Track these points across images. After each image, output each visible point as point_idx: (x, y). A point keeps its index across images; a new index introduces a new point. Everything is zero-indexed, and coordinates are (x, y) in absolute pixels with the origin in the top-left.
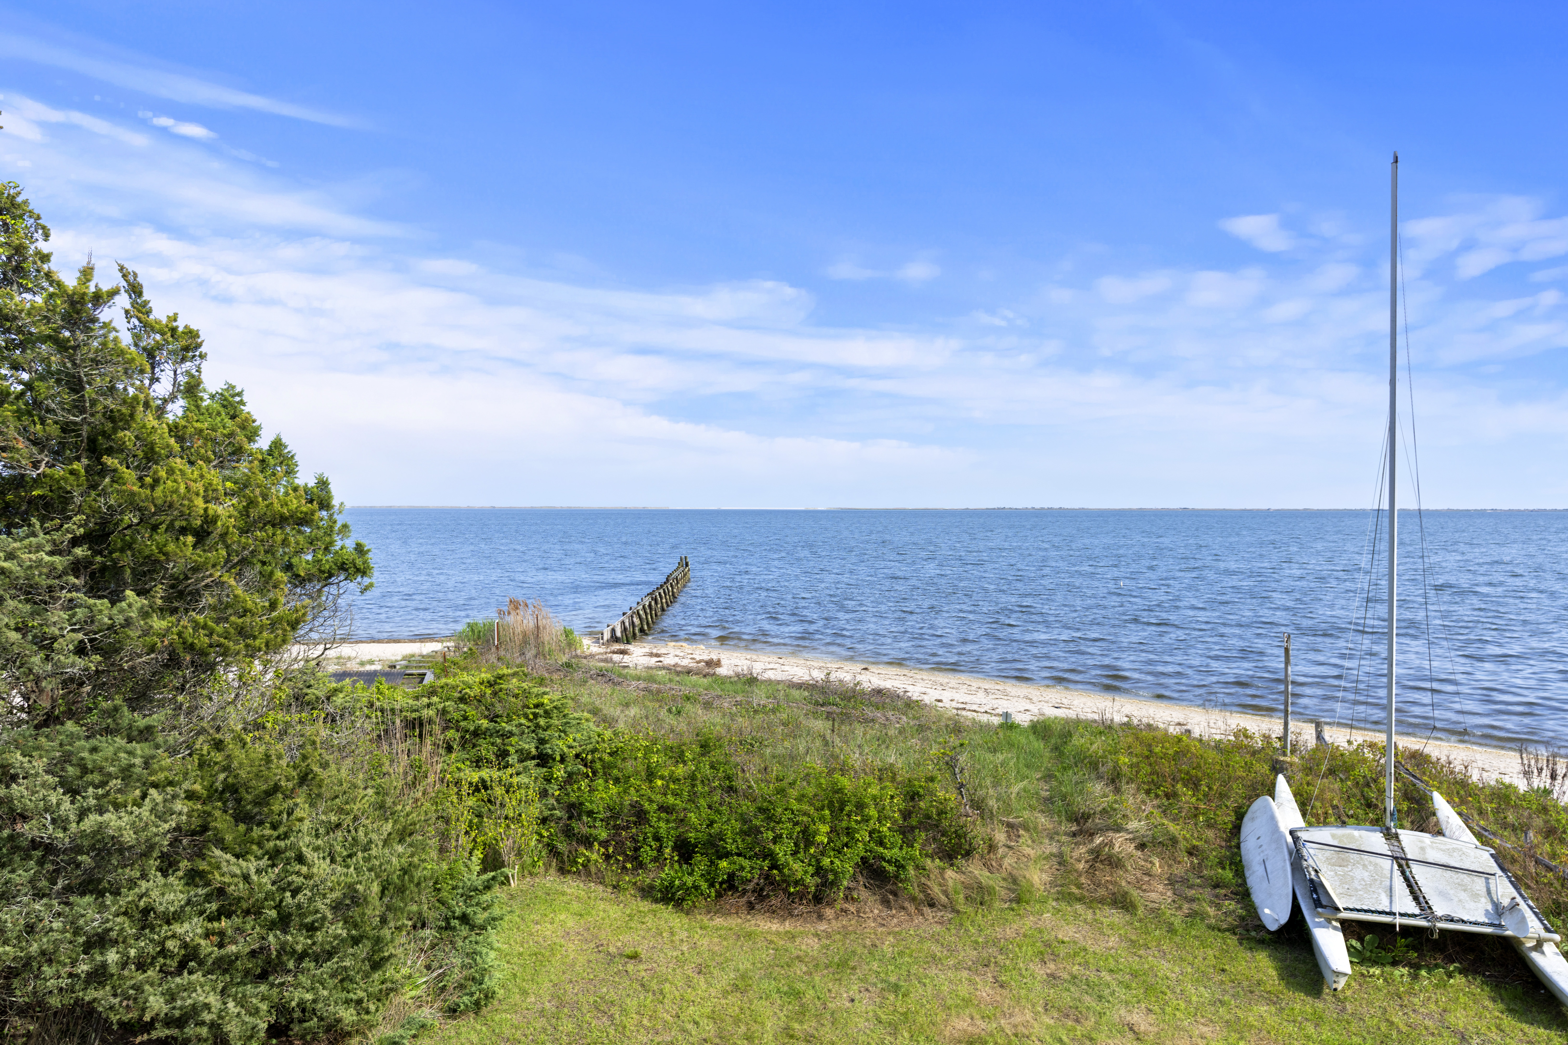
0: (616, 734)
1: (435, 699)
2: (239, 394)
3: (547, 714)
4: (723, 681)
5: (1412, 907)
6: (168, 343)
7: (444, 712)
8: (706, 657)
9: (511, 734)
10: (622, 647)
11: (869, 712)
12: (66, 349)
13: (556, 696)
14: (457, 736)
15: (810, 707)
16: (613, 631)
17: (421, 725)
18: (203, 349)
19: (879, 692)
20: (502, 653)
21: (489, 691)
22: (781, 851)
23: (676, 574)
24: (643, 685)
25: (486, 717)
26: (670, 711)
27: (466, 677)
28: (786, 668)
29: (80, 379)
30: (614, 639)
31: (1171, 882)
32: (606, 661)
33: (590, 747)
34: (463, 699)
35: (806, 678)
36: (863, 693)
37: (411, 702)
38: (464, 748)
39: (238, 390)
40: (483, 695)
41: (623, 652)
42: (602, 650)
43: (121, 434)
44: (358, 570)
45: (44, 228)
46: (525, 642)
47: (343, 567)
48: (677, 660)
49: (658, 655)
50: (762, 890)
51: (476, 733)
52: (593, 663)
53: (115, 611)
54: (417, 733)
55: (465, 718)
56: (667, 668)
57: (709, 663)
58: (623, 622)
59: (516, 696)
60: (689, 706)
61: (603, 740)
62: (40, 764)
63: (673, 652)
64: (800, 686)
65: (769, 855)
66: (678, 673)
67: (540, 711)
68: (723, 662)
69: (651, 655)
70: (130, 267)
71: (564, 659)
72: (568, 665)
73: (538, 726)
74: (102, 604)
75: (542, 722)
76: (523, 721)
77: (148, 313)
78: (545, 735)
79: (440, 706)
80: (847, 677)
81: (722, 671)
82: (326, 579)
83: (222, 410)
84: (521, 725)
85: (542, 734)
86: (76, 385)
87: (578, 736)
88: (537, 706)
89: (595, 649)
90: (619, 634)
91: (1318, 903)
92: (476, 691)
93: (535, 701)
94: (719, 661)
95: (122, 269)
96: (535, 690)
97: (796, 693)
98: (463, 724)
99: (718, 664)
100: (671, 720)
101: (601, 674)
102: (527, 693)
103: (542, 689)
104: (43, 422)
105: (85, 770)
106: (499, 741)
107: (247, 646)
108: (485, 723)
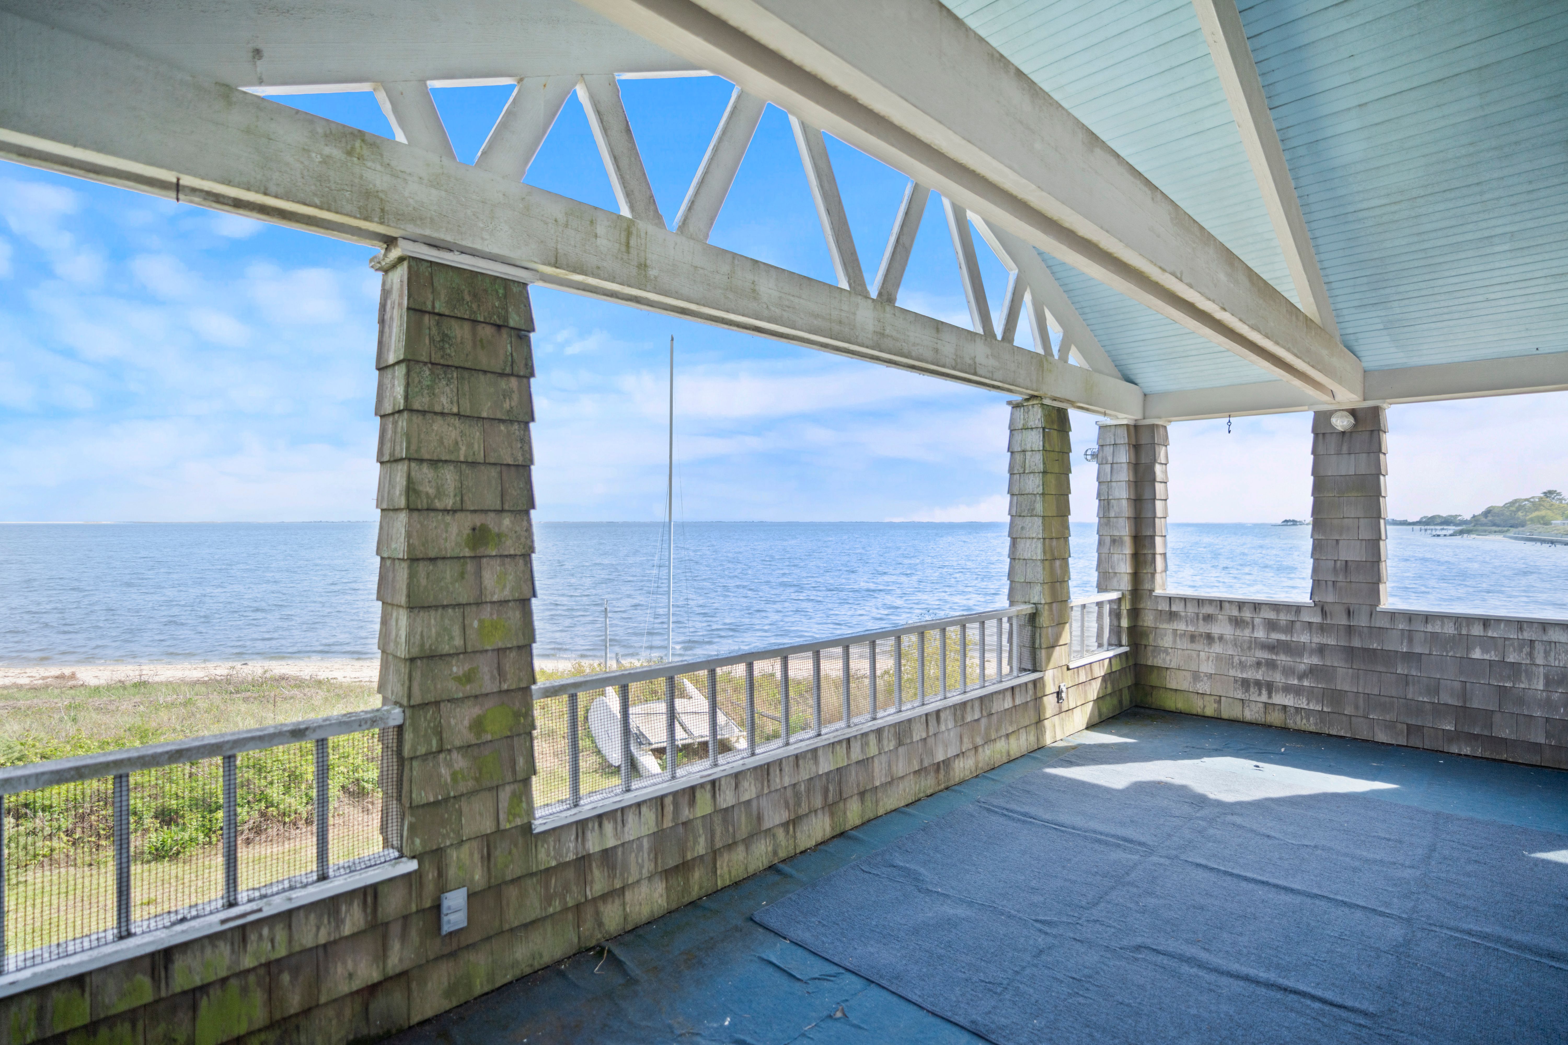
48: (11, 680)
57: (62, 678)
66: (33, 690)
91: (641, 744)
94: (72, 674)
99: (73, 677)
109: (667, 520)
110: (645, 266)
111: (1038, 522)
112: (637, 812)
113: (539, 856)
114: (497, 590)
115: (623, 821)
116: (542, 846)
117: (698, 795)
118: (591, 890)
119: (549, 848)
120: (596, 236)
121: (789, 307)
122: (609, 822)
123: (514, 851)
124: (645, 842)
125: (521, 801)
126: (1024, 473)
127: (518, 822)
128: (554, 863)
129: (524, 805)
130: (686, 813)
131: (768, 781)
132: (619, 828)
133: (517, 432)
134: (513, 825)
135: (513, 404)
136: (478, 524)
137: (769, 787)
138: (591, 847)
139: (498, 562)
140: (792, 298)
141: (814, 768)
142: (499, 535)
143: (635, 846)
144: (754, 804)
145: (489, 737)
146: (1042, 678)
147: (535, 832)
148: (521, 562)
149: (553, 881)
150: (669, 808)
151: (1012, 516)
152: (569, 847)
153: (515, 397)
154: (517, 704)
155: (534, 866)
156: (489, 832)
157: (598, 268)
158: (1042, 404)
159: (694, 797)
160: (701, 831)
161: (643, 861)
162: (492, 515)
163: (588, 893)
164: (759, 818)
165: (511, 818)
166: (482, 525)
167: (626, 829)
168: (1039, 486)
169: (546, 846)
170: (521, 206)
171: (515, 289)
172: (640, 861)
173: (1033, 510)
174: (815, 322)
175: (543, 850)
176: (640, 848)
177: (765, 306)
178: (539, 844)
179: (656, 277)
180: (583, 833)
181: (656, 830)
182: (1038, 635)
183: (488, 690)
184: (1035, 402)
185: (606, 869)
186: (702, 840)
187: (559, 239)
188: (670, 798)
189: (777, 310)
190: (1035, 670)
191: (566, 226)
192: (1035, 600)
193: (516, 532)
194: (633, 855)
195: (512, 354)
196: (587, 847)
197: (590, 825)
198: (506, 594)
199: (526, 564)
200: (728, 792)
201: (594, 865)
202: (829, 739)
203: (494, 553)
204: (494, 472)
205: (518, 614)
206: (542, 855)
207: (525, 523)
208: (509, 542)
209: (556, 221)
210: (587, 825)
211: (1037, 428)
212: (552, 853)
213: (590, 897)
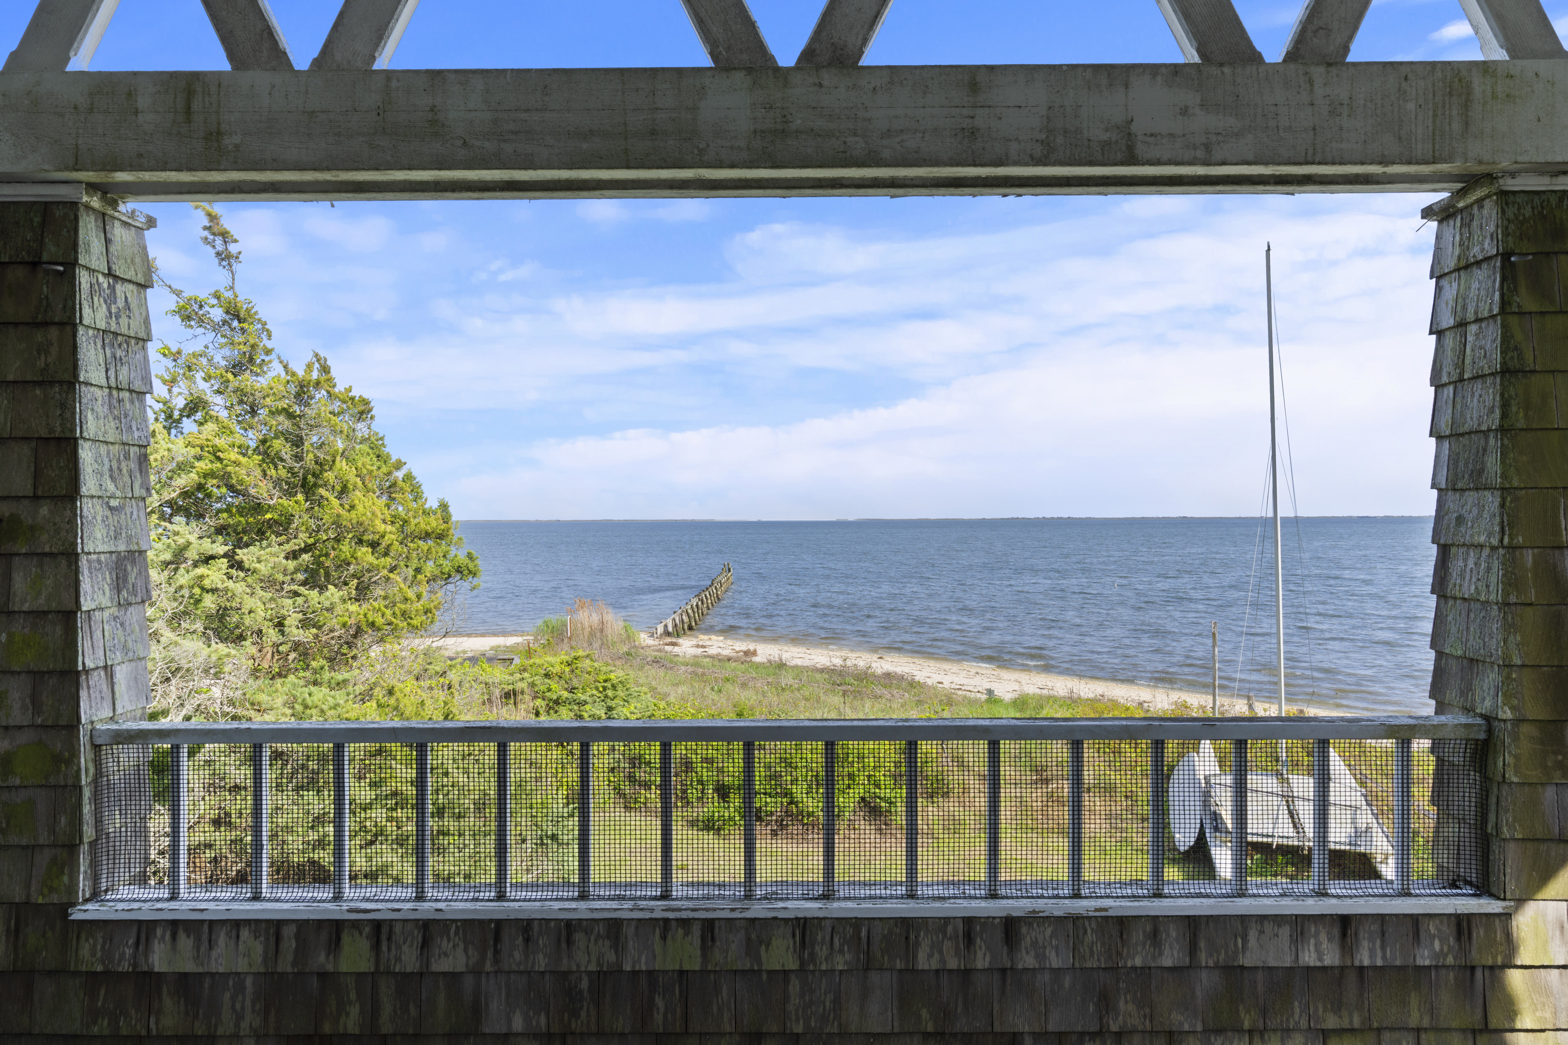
0: (668, 704)
1: (526, 675)
2: (382, 439)
3: (614, 687)
4: (758, 666)
5: (1291, 832)
6: (349, 408)
7: (532, 685)
8: (744, 648)
9: (586, 703)
10: (674, 640)
11: (878, 691)
12: (295, 418)
13: (620, 673)
14: (544, 703)
15: (829, 686)
16: (666, 626)
17: (515, 695)
18: (373, 413)
19: (888, 675)
20: (573, 643)
21: (567, 669)
22: (799, 791)
23: (719, 578)
24: (690, 669)
25: (566, 689)
26: (712, 689)
27: (549, 659)
28: (812, 657)
29: (301, 438)
30: (667, 633)
31: (1109, 816)
32: (660, 650)
33: (648, 713)
34: (547, 675)
35: (828, 664)
36: (874, 675)
37: (507, 677)
38: (548, 713)
39: (381, 435)
40: (563, 672)
41: (674, 644)
42: (656, 642)
43: (326, 474)
44: (470, 572)
45: (268, 330)
46: (592, 634)
47: (459, 570)
48: (720, 650)
49: (703, 647)
50: (782, 820)
51: (557, 702)
52: (648, 652)
53: (322, 598)
54: (512, 701)
55: (549, 690)
56: (711, 657)
57: (747, 653)
58: (674, 619)
59: (589, 673)
60: (729, 686)
61: (659, 709)
62: (279, 701)
63: (716, 644)
64: (822, 671)
65: (787, 794)
66: (720, 660)
67: (608, 685)
68: (759, 652)
69: (698, 646)
70: (322, 354)
71: (625, 649)
72: (629, 654)
73: (606, 696)
74: (314, 594)
75: (610, 693)
76: (595, 692)
77: (334, 386)
78: (612, 704)
79: (530, 680)
80: (861, 664)
81: (757, 659)
82: (447, 579)
83: (370, 451)
84: (593, 695)
85: (610, 703)
86: (298, 442)
87: (639, 705)
88: (605, 681)
89: (650, 642)
90: (670, 629)
91: (1216, 829)
92: (557, 669)
93: (604, 677)
94: (755, 650)
95: (316, 355)
96: (604, 669)
97: (818, 676)
98: (547, 694)
99: (754, 653)
100: (714, 696)
101: (656, 661)
102: (598, 671)
103: (610, 668)
104: (276, 468)
105: (306, 707)
106: (576, 707)
107: (409, 624)
108: (565, 694)
109: (1270, 514)
110: (219, 133)
111: (1492, 501)
112: (234, 933)
113: (81, 952)
114: (29, 598)
115: (210, 941)
116: (87, 940)
117: (346, 938)
118: (157, 1023)
119: (95, 946)
120: (136, 112)
121: (516, 133)
122: (188, 936)
123: (49, 934)
124: (249, 981)
125: (63, 873)
126: (1462, 380)
127: (55, 899)
128: (100, 968)
129: (66, 879)
130: (321, 960)
131: (496, 952)
132: (203, 949)
133: (57, 396)
134: (47, 900)
135: (49, 360)
136: (7, 514)
137: (496, 961)
138: (157, 963)
139: (34, 562)
140: (524, 116)
141: (611, 957)
142: (32, 528)
143: (231, 983)
144: (468, 982)
145: (18, 782)
146: (1507, 916)
147: (71, 918)
148: (64, 562)
149: (103, 992)
150: (289, 944)
151: (1440, 490)
152: (124, 953)
153: (54, 350)
154: (59, 745)
155: (73, 963)
156: (17, 900)
157: (140, 155)
158: (1503, 194)
159: (339, 939)
160: (353, 996)
161: (243, 1008)
162: (26, 502)
163: (152, 1025)
164: (477, 1010)
165: (46, 891)
166: (12, 514)
167: (214, 954)
168: (1491, 410)
169: (91, 941)
170: (27, 102)
171: (58, 213)
172: (238, 1007)
173: (1481, 472)
174: (585, 146)
175: (87, 945)
176: (240, 988)
177: (460, 143)
178: (83, 936)
179: (237, 146)
180: (147, 940)
181: (262, 970)
182: (1493, 800)
183: (18, 722)
184: (1479, 193)
185: (182, 1000)
186: (354, 1011)
187: (81, 131)
188: (293, 929)
189: (487, 144)
190: (1483, 889)
191: (91, 110)
192: (1485, 706)
193: (55, 524)
194: (227, 995)
195: (47, 297)
196: (150, 961)
197: (159, 932)
198: (41, 603)
199: (69, 566)
200: (405, 948)
201: (165, 989)
202: (652, 910)
203: (24, 551)
204: (26, 450)
205: (59, 630)
206: (85, 951)
207: (68, 513)
208: (44, 537)
209: (76, 108)
210: (155, 929)
211: (1487, 259)
212: (99, 954)
213: (154, 1033)
